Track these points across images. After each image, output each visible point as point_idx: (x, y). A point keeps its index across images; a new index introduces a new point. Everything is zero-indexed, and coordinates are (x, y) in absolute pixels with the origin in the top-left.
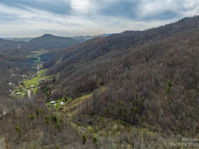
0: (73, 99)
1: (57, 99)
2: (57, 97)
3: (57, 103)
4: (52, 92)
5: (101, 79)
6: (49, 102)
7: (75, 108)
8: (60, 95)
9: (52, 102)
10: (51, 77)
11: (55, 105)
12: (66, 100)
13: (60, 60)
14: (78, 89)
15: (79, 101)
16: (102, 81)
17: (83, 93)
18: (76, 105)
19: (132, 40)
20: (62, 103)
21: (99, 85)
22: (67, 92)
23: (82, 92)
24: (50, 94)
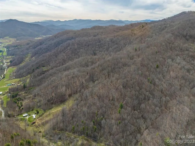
0: (45, 111)
1: (29, 111)
2: (29, 109)
3: (29, 115)
4: (24, 103)
5: (70, 90)
6: (22, 114)
7: (47, 122)
8: (31, 106)
9: (24, 115)
10: (20, 81)
11: (27, 118)
12: (38, 113)
13: (29, 57)
14: (48, 101)
15: (49, 114)
16: (70, 93)
17: (53, 105)
18: (47, 119)
19: (99, 43)
20: (34, 116)
21: (67, 97)
22: (39, 104)
23: (52, 103)
24: (22, 106)
